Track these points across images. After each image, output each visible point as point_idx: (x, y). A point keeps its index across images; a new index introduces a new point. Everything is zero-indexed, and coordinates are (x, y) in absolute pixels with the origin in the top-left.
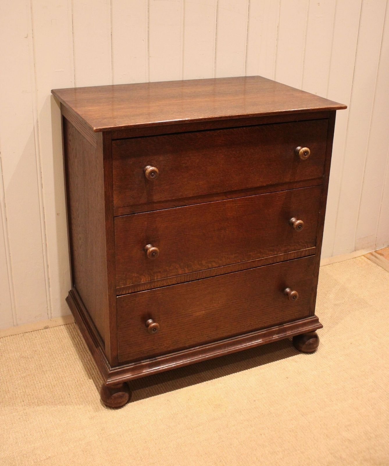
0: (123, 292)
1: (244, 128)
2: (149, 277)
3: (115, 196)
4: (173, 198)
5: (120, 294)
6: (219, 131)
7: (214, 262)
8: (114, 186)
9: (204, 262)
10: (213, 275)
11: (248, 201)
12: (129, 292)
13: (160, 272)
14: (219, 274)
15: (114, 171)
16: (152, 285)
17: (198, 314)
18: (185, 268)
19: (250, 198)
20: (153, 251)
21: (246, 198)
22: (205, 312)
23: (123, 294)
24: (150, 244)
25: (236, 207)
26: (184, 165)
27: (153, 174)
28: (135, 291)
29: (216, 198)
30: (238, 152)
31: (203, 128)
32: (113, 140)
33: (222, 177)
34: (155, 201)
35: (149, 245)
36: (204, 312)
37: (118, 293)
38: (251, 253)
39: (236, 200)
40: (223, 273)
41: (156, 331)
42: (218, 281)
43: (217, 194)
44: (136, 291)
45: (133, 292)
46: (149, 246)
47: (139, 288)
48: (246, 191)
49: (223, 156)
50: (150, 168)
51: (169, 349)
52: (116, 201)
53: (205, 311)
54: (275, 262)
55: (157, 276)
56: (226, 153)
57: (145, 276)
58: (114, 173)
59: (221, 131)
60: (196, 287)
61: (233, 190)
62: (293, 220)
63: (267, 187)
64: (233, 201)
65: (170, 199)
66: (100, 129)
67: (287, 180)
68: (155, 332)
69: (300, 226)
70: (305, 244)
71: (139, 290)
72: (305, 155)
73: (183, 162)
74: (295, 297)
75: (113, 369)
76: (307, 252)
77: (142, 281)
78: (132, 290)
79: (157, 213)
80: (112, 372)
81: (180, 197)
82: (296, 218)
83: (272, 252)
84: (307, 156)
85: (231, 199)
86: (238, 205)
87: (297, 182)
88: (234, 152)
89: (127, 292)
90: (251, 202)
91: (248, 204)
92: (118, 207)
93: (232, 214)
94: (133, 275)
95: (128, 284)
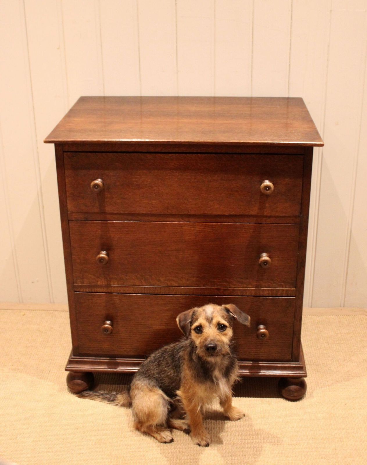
0: (80, 289)
1: (199, 155)
2: (106, 282)
3: (68, 202)
4: (126, 213)
5: (78, 290)
6: (170, 155)
7: (174, 281)
8: (67, 193)
9: (162, 279)
10: (172, 294)
11: (208, 227)
12: (83, 291)
13: (116, 279)
14: (179, 294)
15: (66, 179)
16: (108, 289)
18: (142, 281)
19: (211, 225)
20: (101, 258)
21: (206, 224)
22: (166, 328)
23: (81, 291)
25: (195, 231)
26: (135, 183)
27: (97, 187)
29: (172, 219)
30: (193, 177)
31: (152, 150)
32: (64, 152)
33: (176, 200)
34: (108, 212)
36: (164, 327)
37: (76, 290)
38: (215, 280)
39: (195, 224)
40: (184, 294)
41: (108, 332)
44: (93, 291)
45: (90, 291)
46: (104, 252)
48: (205, 217)
49: (176, 180)
50: (98, 181)
51: (129, 354)
52: (70, 206)
54: (244, 295)
55: (114, 282)
56: (180, 176)
57: (101, 280)
58: (67, 181)
59: (173, 154)
60: (154, 301)
61: (189, 214)
62: (262, 255)
63: (229, 216)
64: (190, 225)
65: (122, 212)
67: (254, 213)
69: (265, 263)
70: (283, 284)
71: (96, 291)
72: (267, 190)
73: (134, 180)
74: (263, 336)
75: (74, 357)
76: (284, 292)
77: (99, 284)
78: (89, 290)
79: (110, 223)
80: (72, 359)
81: (133, 213)
82: (268, 254)
83: (240, 284)
84: (268, 192)
85: (189, 223)
86: (197, 229)
87: (266, 216)
88: (188, 177)
89: (85, 291)
90: (212, 229)
91: (209, 230)
92: (72, 212)
93: (190, 237)
94: (90, 275)
95: (85, 284)
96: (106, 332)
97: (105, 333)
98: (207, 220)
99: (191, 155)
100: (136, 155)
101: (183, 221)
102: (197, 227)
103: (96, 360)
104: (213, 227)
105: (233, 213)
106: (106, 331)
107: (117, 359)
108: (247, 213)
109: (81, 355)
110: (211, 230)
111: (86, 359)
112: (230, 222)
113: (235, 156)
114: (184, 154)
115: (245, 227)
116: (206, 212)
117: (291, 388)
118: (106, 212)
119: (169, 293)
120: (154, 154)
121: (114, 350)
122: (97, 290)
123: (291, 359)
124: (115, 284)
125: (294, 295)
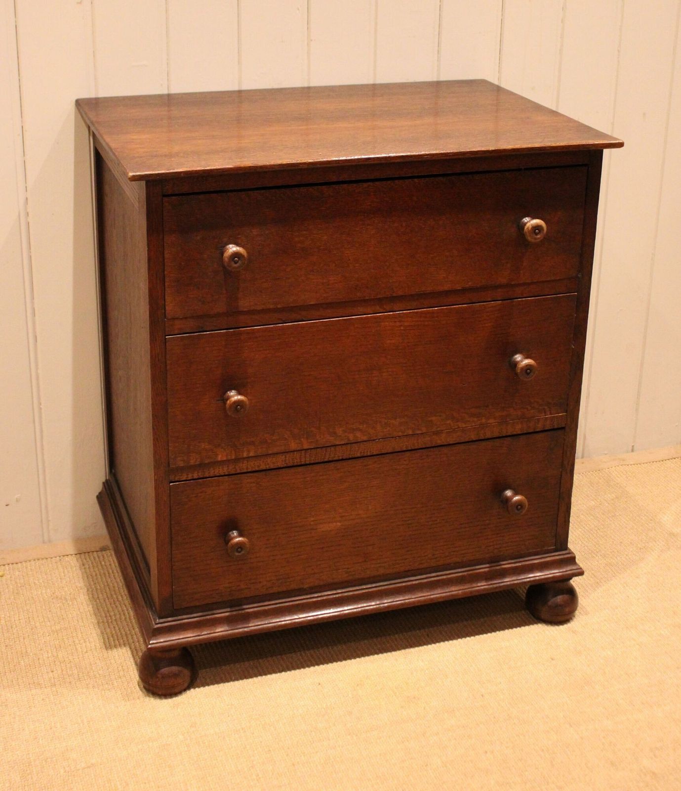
0: (182, 475)
1: (416, 180)
2: (233, 452)
3: (168, 299)
4: (279, 306)
5: (176, 479)
6: (365, 185)
7: (360, 430)
8: (167, 280)
9: (339, 431)
10: (356, 456)
11: (425, 317)
12: (193, 476)
13: (253, 443)
14: (369, 454)
15: (166, 252)
16: (237, 467)
17: (325, 527)
18: (302, 440)
19: (428, 312)
20: (238, 403)
21: (422, 312)
22: (342, 525)
23: (183, 479)
24: (234, 389)
25: (402, 328)
26: (299, 245)
27: (236, 259)
28: (205, 476)
29: (361, 310)
30: (404, 224)
31: (334, 178)
32: (164, 196)
33: (373, 271)
34: (245, 310)
35: (233, 391)
36: (339, 524)
37: (172, 478)
38: (434, 418)
39: (403, 314)
40: (378, 452)
41: (243, 552)
42: (365, 466)
43: (364, 302)
44: (207, 475)
45: (202, 476)
46: (233, 393)
47: (213, 471)
48: (421, 297)
49: (374, 232)
50: (232, 248)
52: (171, 306)
53: (340, 522)
54: (480, 438)
55: (249, 451)
56: (380, 225)
57: (225, 450)
58: (166, 256)
60: (323, 475)
61: (394, 295)
62: (516, 358)
63: (464, 291)
64: (394, 316)
65: (272, 307)
66: (140, 175)
67: (504, 281)
68: (239, 554)
69: (528, 371)
70: (546, 407)
71: (212, 474)
72: (537, 234)
73: (297, 239)
74: (519, 507)
75: (162, 620)
76: (548, 422)
77: (219, 458)
78: (199, 474)
79: (248, 333)
80: (159, 625)
81: (292, 305)
82: (524, 355)
83: (475, 419)
84: (539, 236)
85: (391, 313)
86: (406, 324)
87: (524, 284)
88: (396, 225)
89: (190, 477)
90: (432, 321)
91: (426, 323)
92: (174, 319)
93: (393, 341)
94: (203, 445)
95: (192, 462)
96: (240, 552)
97: (237, 554)
99: (401, 181)
100: (303, 190)
101: (382, 311)
102: (407, 319)
103: (208, 617)
104: (433, 317)
105: (469, 285)
106: (239, 550)
107: (245, 607)
108: (492, 283)
109: (174, 613)
110: (430, 323)
111: (186, 619)
112: (463, 302)
113: (477, 177)
114: (389, 182)
115: (488, 309)
116: (424, 288)
117: (559, 600)
118: (241, 309)
119: (351, 457)
120: (337, 187)
121: (242, 589)
122: (214, 472)
123: (554, 547)
124: (252, 454)
125: (563, 426)
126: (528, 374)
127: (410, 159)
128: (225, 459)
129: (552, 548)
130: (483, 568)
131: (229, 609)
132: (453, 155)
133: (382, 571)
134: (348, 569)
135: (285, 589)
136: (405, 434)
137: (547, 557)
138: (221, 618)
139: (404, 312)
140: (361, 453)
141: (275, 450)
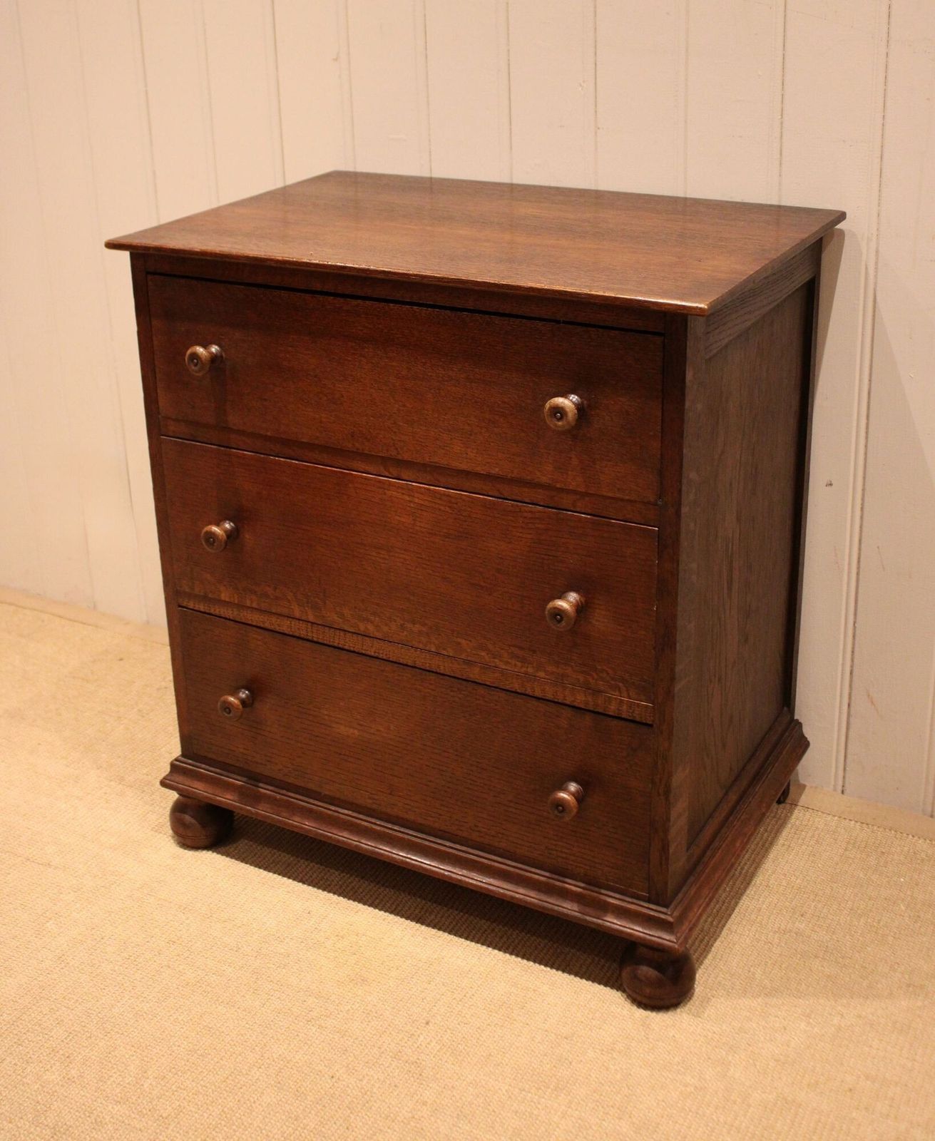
0: (189, 603)
2: (236, 595)
3: (158, 391)
4: (269, 434)
5: (184, 604)
6: (355, 302)
7: (372, 622)
8: (157, 370)
9: (347, 614)
10: (369, 653)
11: (441, 499)
12: (199, 608)
13: (255, 592)
14: (385, 658)
15: (154, 338)
16: (241, 614)
17: (343, 730)
18: (306, 608)
21: (435, 491)
22: (360, 736)
23: (190, 607)
25: (412, 505)
26: (285, 363)
27: (196, 360)
29: (362, 466)
31: (317, 287)
32: (148, 273)
34: (235, 427)
36: (356, 731)
37: (180, 601)
38: (462, 641)
40: (394, 660)
41: (230, 715)
42: (382, 671)
43: (364, 456)
44: (212, 611)
45: (208, 612)
47: (218, 610)
48: (435, 471)
49: (369, 366)
52: (163, 403)
53: (358, 730)
54: (525, 693)
55: (252, 600)
56: (376, 359)
57: (227, 589)
58: (155, 343)
59: (359, 301)
60: (334, 663)
61: (400, 457)
63: (488, 477)
64: (401, 486)
65: (261, 432)
67: (546, 479)
68: (227, 716)
70: (621, 685)
72: (557, 419)
73: (282, 355)
74: (561, 808)
75: (185, 760)
76: (625, 708)
77: (223, 597)
78: (206, 608)
79: (237, 456)
80: (181, 764)
81: (284, 437)
84: (560, 423)
85: (400, 481)
86: (417, 501)
87: (575, 492)
88: (394, 364)
89: (196, 607)
90: (449, 507)
91: (443, 508)
92: (166, 418)
93: (403, 519)
94: (205, 574)
95: (197, 591)
96: (227, 713)
98: (438, 481)
99: (399, 306)
100: (284, 294)
101: (387, 474)
102: (416, 495)
103: (223, 777)
104: (450, 502)
105: (495, 471)
106: (228, 710)
108: (529, 478)
109: (195, 757)
110: (448, 509)
111: (203, 769)
112: (490, 493)
113: (497, 320)
114: (382, 304)
115: (525, 514)
116: (436, 459)
118: (231, 426)
119: (363, 652)
120: (321, 298)
121: (257, 763)
122: (220, 612)
123: (647, 895)
124: (254, 605)
125: (650, 723)
126: (559, 621)
127: (395, 277)
128: (227, 600)
129: (645, 894)
130: (540, 876)
131: (244, 779)
132: (448, 282)
133: (411, 817)
134: (371, 794)
135: (302, 785)
136: (427, 648)
137: (632, 903)
138: (233, 785)
139: (414, 484)
140: (375, 652)
141: (279, 610)
